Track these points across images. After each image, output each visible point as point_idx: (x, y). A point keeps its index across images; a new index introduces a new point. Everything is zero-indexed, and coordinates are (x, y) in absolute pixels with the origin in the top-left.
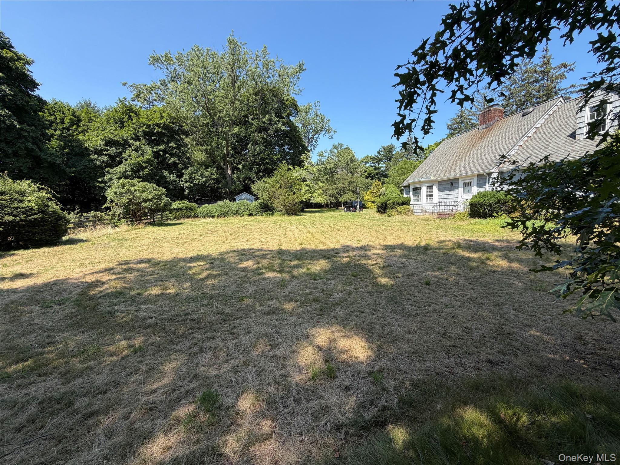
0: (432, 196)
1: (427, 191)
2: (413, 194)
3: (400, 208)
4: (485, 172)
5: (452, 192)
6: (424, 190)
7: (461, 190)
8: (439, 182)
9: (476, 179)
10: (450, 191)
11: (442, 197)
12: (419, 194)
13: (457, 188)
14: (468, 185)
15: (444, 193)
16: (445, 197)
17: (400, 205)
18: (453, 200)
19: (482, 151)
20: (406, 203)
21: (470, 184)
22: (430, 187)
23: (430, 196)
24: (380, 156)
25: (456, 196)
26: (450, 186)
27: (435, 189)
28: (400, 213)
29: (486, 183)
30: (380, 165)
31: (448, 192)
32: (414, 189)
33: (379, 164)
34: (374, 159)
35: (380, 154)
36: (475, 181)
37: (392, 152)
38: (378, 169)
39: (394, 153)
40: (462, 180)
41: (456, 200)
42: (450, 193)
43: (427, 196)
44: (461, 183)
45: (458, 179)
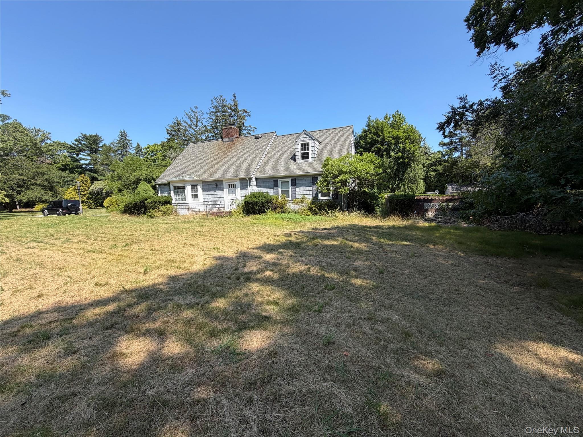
0: (197, 195)
1: (192, 191)
2: (174, 193)
3: (163, 208)
4: (247, 177)
5: (217, 192)
6: (188, 189)
7: (226, 191)
8: (203, 182)
9: (239, 182)
10: (215, 191)
11: (207, 197)
12: (183, 193)
13: (222, 189)
14: (231, 186)
15: (209, 193)
16: (211, 196)
17: (162, 204)
18: (220, 199)
19: (235, 160)
20: (168, 202)
21: (233, 186)
22: (194, 187)
23: (195, 196)
24: (80, 145)
25: (222, 196)
26: (214, 186)
27: (199, 188)
28: (165, 213)
29: (248, 186)
30: (80, 156)
31: (213, 193)
32: (175, 188)
33: (77, 155)
34: (71, 147)
35: (81, 143)
36: (238, 184)
37: (97, 143)
38: (77, 161)
39: (101, 145)
40: (226, 182)
41: (222, 199)
42: (215, 193)
43: (193, 195)
44: (225, 185)
45: (222, 181)
